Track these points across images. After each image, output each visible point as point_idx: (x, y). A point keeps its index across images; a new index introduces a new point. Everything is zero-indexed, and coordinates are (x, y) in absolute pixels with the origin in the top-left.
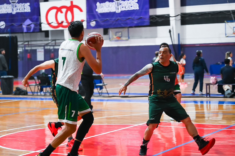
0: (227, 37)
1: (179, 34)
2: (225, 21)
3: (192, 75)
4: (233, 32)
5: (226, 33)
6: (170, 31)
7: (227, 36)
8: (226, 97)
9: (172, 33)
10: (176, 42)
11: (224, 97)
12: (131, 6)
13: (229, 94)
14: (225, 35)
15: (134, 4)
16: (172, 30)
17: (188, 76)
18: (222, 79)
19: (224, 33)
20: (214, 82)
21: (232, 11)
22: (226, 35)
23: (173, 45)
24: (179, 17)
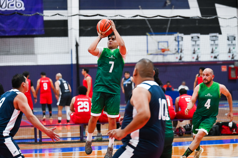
2: (148, 34)
5: (149, 50)
7: (149, 53)
12: (12, 5)
15: (16, 2)
19: (146, 49)
22: (148, 51)
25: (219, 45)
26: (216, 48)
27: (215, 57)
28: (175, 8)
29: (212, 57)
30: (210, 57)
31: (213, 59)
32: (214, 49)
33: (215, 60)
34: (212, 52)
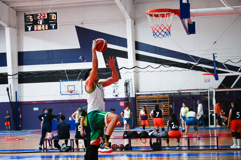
0: (62, 95)
1: (16, 92)
2: (60, 80)
3: (29, 132)
4: (67, 90)
5: (61, 91)
6: (8, 89)
7: (62, 93)
8: (62, 152)
9: (9, 91)
10: (14, 100)
11: (60, 152)
13: (64, 148)
14: (60, 93)
16: (9, 88)
17: (26, 132)
18: (58, 134)
20: (51, 138)
21: (67, 71)
23: (11, 103)
24: (17, 76)
25: (119, 87)
26: (117, 89)
27: (116, 96)
28: (86, 62)
29: (114, 95)
30: (113, 96)
31: (114, 97)
32: (115, 89)
33: (116, 97)
34: (114, 92)
